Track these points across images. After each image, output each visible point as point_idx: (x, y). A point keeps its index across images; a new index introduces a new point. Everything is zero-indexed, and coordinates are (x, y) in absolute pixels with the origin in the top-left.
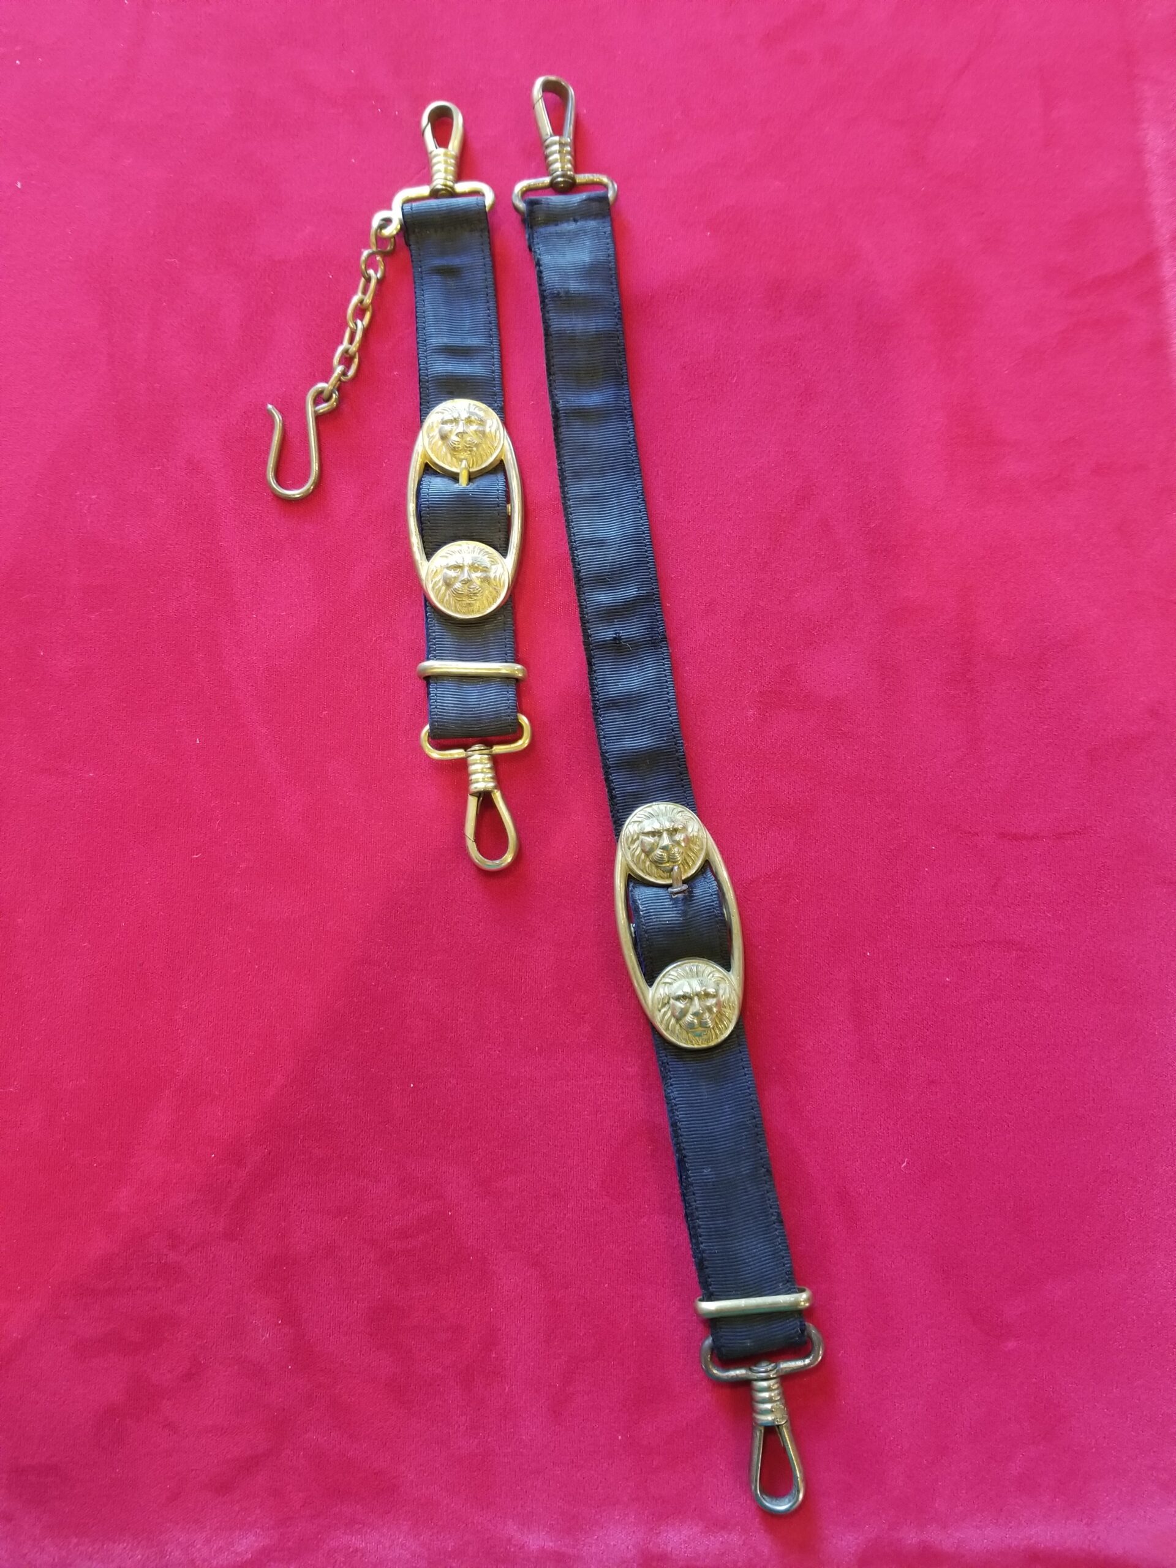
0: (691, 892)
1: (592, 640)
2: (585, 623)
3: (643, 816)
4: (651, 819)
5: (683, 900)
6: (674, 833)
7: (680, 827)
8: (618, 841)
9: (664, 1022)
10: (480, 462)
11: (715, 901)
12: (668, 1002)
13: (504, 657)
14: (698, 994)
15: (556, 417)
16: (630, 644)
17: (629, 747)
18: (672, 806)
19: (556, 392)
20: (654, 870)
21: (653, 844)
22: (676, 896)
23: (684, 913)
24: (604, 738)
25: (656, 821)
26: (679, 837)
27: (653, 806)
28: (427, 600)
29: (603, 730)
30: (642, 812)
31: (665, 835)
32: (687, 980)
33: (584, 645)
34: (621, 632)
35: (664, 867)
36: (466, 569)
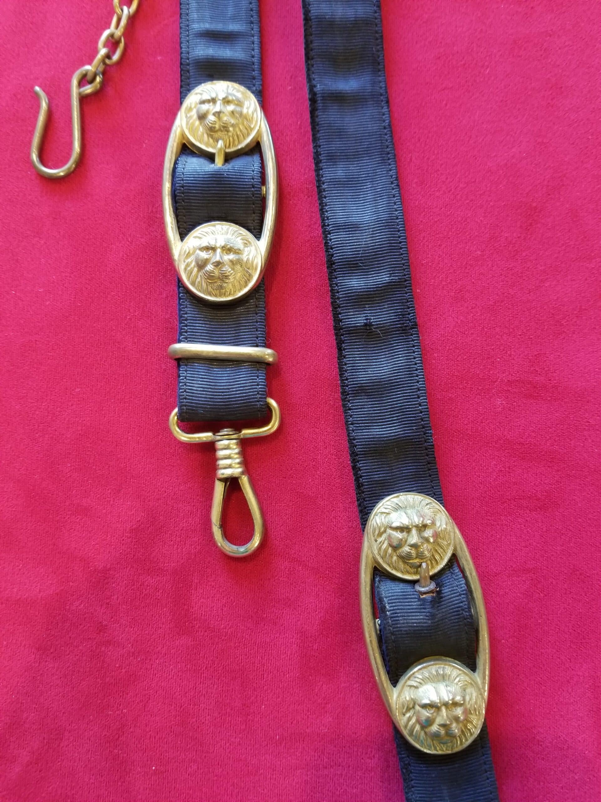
0: (439, 593)
1: (342, 325)
2: (336, 308)
3: (389, 507)
4: (399, 512)
5: (431, 602)
6: (423, 529)
7: (429, 522)
8: (364, 531)
9: (408, 728)
10: (236, 142)
11: (464, 601)
12: (413, 707)
13: (255, 340)
14: (446, 704)
15: (313, 100)
16: (380, 331)
17: (377, 435)
18: (420, 497)
19: (313, 76)
20: (401, 565)
21: (401, 540)
22: (424, 596)
23: (433, 616)
24: (352, 424)
25: (404, 514)
26: (428, 533)
27: (400, 497)
28: (180, 281)
29: (351, 416)
30: (388, 503)
31: (414, 531)
32: (434, 685)
33: (335, 330)
34: (372, 318)
35: (411, 563)
36: (219, 251)
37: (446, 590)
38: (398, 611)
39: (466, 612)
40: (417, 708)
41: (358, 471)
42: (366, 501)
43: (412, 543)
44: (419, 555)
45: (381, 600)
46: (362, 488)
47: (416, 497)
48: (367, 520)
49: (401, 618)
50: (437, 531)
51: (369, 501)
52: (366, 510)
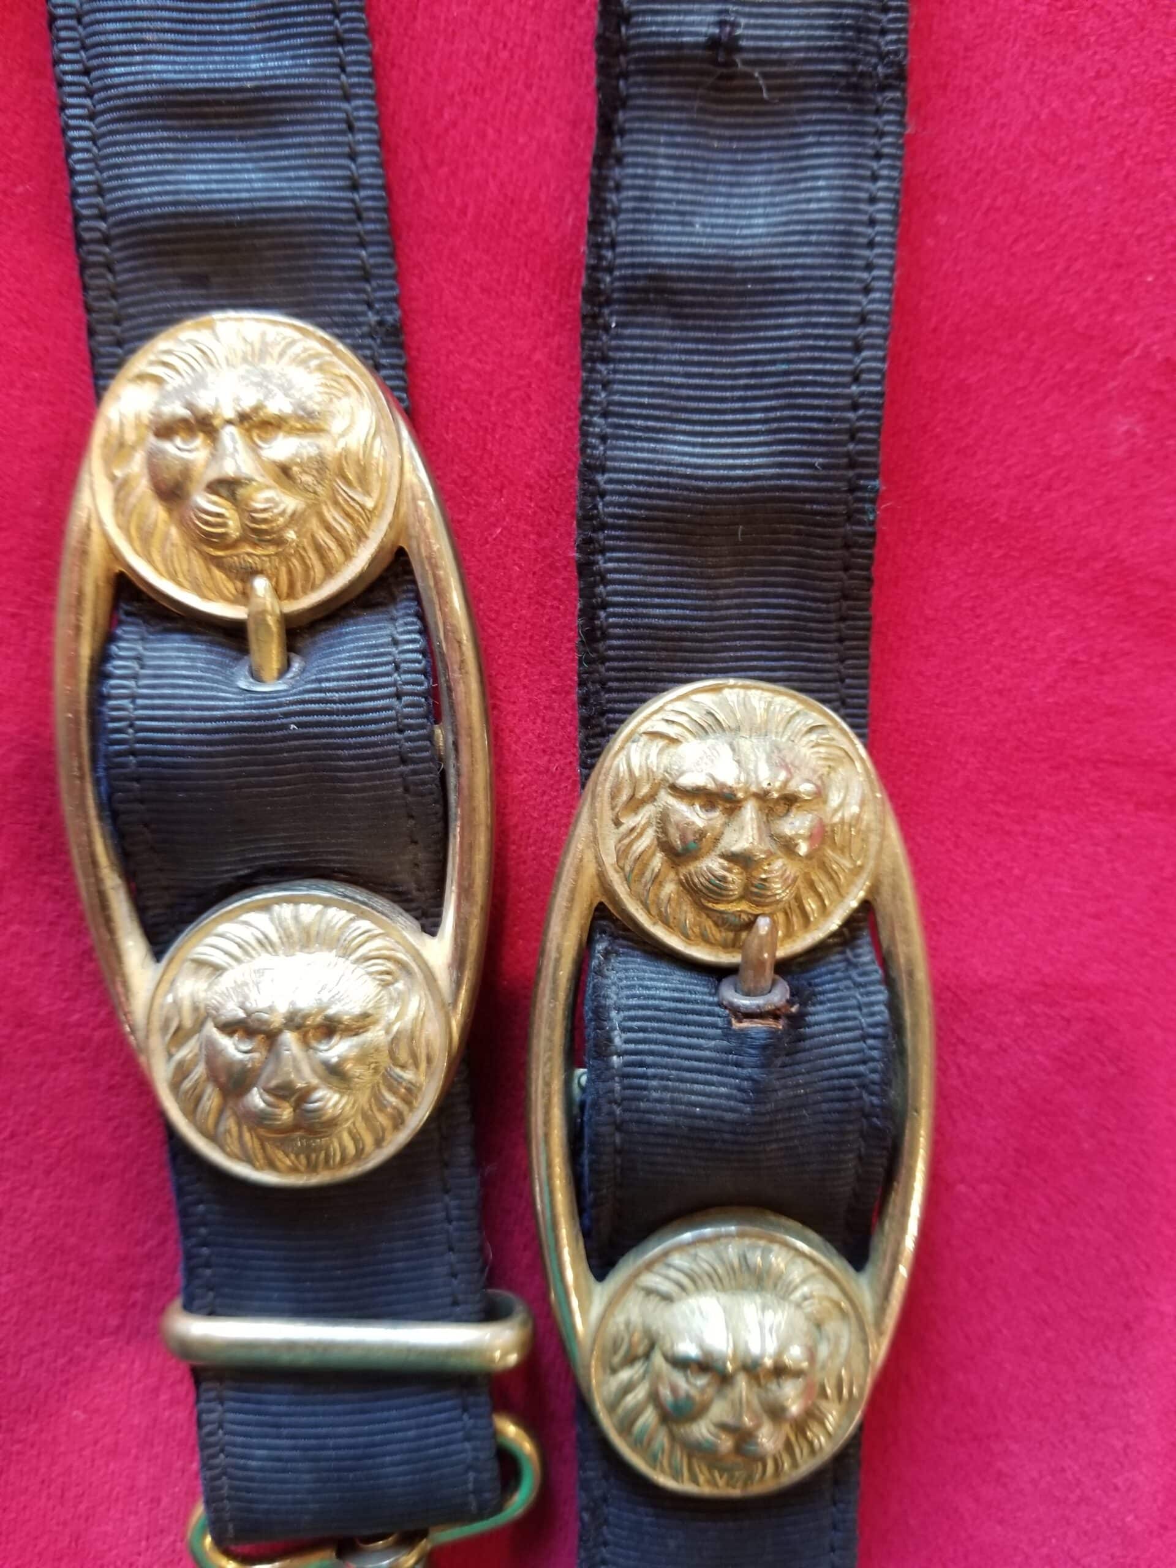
0: (797, 1021)
6: (780, 809)
7: (805, 788)
8: (583, 786)
12: (647, 1356)
20: (688, 915)
21: (702, 834)
22: (746, 1024)
23: (760, 1091)
30: (681, 706)
31: (750, 812)
34: (743, 21)
35: (722, 912)
37: (820, 1015)
38: (649, 1059)
39: (872, 1094)
40: (658, 1359)
41: (595, 584)
42: (610, 690)
43: (736, 848)
44: (752, 893)
45: (600, 1014)
46: (601, 646)
47: (780, 699)
48: (598, 755)
49: (654, 1083)
50: (826, 821)
51: (618, 690)
52: (603, 720)
